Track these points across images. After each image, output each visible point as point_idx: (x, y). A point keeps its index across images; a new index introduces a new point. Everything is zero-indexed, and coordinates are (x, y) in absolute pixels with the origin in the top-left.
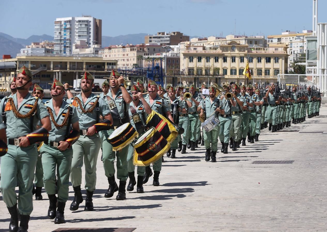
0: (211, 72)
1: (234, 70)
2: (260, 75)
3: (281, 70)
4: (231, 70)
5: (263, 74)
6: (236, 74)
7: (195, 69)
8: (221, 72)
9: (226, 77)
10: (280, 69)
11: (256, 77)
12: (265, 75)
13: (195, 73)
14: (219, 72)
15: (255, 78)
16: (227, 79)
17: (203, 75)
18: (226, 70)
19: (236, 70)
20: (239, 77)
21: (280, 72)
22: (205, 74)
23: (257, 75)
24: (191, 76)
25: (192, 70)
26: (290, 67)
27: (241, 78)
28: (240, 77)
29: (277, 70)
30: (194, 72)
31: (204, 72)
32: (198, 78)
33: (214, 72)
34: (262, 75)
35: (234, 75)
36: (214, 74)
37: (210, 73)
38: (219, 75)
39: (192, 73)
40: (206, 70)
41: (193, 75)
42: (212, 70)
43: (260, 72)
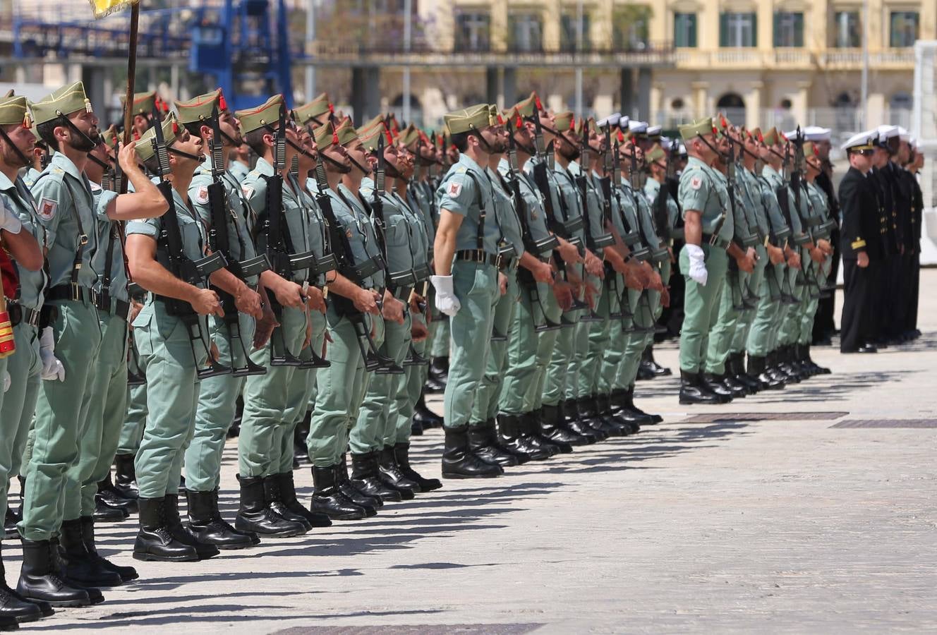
0: (600, 33)
1: (744, 17)
4: (726, 20)
6: (754, 44)
7: (499, 15)
8: (660, 31)
9: (689, 59)
11: (883, 60)
13: (498, 39)
14: (644, 35)
15: (876, 63)
16: (696, 74)
17: (552, 53)
18: (693, 18)
19: (753, 18)
20: (770, 63)
22: (561, 44)
23: (891, 45)
24: (475, 58)
25: (480, 18)
27: (784, 65)
28: (777, 60)
30: (489, 35)
31: (552, 35)
32: (510, 71)
33: (617, 32)
35: (744, 44)
36: (620, 45)
37: (587, 41)
38: (647, 51)
39: (480, 38)
40: (565, 22)
41: (485, 48)
42: (604, 18)
43: (908, 28)
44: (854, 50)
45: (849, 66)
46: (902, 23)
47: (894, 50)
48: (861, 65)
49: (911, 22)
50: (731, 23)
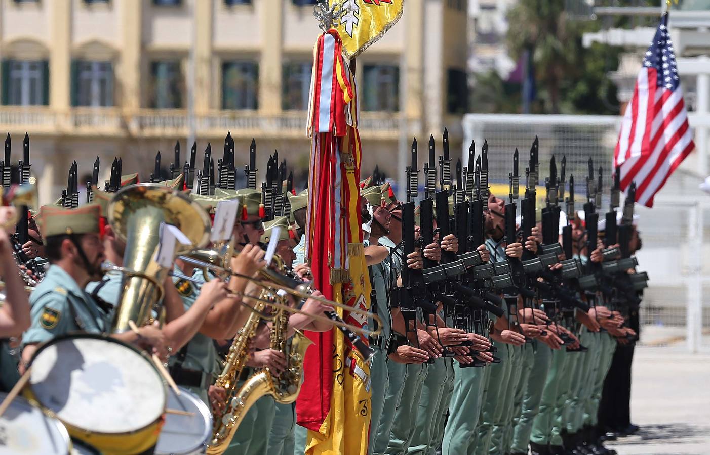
1: (33, 66)
2: (243, 105)
3: (411, 70)
5: (270, 100)
6: (46, 101)
10: (411, 61)
11: (212, 125)
12: (286, 106)
15: (203, 129)
19: (44, 67)
20: (67, 127)
21: (408, 81)
23: (224, 106)
26: (490, 38)
27: (85, 130)
28: (76, 124)
29: (384, 70)
34: (255, 106)
35: (32, 102)
43: (244, 85)
44: (176, 113)
45: (170, 132)
46: (236, 76)
47: (228, 113)
48: (186, 132)
49: (248, 77)
50: (15, 74)
